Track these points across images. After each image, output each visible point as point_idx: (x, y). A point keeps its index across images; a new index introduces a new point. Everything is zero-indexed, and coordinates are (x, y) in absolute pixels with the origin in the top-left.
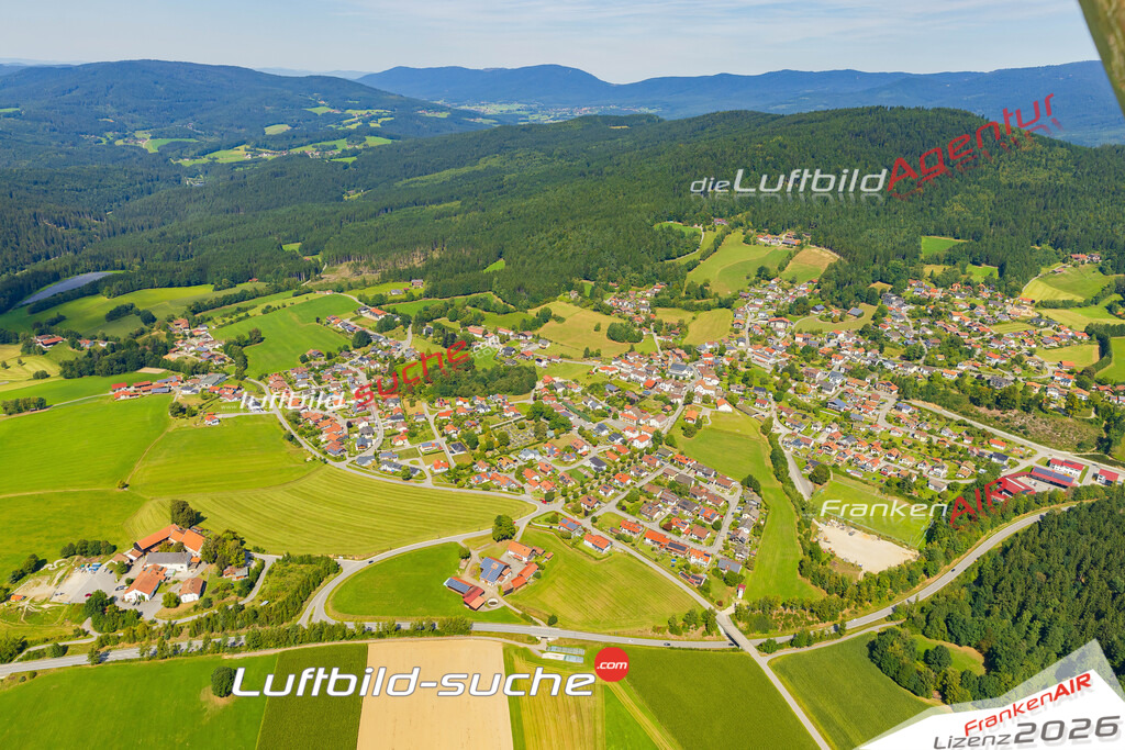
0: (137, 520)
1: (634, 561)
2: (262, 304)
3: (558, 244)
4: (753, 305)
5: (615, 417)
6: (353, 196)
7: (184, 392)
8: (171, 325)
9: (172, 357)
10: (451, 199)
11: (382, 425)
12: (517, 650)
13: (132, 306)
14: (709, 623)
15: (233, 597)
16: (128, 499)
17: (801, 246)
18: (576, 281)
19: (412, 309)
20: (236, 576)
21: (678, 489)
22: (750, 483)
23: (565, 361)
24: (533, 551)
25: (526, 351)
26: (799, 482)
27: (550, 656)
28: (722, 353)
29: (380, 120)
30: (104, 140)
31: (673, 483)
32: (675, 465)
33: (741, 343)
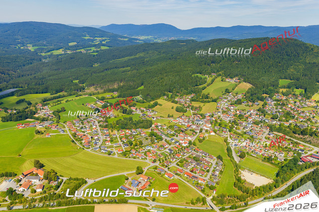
0: (23, 166)
1: (181, 181)
2: (65, 99)
3: (161, 81)
4: (223, 101)
5: (177, 136)
6: (96, 65)
7: (40, 127)
8: (37, 106)
9: (36, 116)
10: (127, 66)
11: (102, 138)
12: (142, 209)
13: (24, 99)
14: (204, 201)
15: (53, 190)
16: (21, 159)
17: (240, 82)
18: (166, 93)
19: (113, 101)
20: (54, 184)
21: (196, 159)
22: (219, 158)
23: (162, 118)
24: (148, 178)
25: (149, 115)
26: (235, 157)
27: (153, 210)
28: (212, 116)
29: (106, 41)
30: (17, 47)
31: (194, 157)
32: (195, 151)
33: (219, 114)
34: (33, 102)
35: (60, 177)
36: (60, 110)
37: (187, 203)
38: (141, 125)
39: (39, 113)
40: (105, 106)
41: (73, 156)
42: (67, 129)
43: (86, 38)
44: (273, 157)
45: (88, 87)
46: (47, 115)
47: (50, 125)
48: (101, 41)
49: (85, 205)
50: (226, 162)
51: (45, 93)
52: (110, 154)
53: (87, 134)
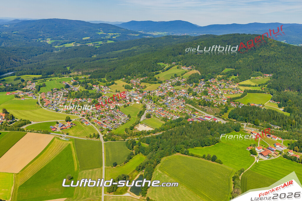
1: (92, 127)
2: (50, 79)
6: (95, 56)
7: (21, 94)
9: (24, 89)
11: (60, 102)
12: (57, 138)
13: (21, 78)
14: (98, 137)
15: (7, 124)
22: (129, 116)
23: (111, 93)
24: (72, 123)
25: (103, 90)
26: (143, 117)
27: (63, 139)
28: (149, 92)
29: (116, 36)
30: (38, 40)
31: (112, 115)
32: (116, 112)
33: (156, 91)
34: (26, 80)
35: (16, 119)
36: (42, 85)
37: (87, 137)
38: (92, 96)
39: (27, 87)
40: (75, 84)
42: (39, 97)
43: (100, 33)
44: (169, 118)
45: (74, 71)
46: (31, 88)
47: (29, 94)
48: (112, 36)
49: (22, 132)
50: (132, 119)
51: (39, 74)
52: (57, 111)
53: (51, 101)
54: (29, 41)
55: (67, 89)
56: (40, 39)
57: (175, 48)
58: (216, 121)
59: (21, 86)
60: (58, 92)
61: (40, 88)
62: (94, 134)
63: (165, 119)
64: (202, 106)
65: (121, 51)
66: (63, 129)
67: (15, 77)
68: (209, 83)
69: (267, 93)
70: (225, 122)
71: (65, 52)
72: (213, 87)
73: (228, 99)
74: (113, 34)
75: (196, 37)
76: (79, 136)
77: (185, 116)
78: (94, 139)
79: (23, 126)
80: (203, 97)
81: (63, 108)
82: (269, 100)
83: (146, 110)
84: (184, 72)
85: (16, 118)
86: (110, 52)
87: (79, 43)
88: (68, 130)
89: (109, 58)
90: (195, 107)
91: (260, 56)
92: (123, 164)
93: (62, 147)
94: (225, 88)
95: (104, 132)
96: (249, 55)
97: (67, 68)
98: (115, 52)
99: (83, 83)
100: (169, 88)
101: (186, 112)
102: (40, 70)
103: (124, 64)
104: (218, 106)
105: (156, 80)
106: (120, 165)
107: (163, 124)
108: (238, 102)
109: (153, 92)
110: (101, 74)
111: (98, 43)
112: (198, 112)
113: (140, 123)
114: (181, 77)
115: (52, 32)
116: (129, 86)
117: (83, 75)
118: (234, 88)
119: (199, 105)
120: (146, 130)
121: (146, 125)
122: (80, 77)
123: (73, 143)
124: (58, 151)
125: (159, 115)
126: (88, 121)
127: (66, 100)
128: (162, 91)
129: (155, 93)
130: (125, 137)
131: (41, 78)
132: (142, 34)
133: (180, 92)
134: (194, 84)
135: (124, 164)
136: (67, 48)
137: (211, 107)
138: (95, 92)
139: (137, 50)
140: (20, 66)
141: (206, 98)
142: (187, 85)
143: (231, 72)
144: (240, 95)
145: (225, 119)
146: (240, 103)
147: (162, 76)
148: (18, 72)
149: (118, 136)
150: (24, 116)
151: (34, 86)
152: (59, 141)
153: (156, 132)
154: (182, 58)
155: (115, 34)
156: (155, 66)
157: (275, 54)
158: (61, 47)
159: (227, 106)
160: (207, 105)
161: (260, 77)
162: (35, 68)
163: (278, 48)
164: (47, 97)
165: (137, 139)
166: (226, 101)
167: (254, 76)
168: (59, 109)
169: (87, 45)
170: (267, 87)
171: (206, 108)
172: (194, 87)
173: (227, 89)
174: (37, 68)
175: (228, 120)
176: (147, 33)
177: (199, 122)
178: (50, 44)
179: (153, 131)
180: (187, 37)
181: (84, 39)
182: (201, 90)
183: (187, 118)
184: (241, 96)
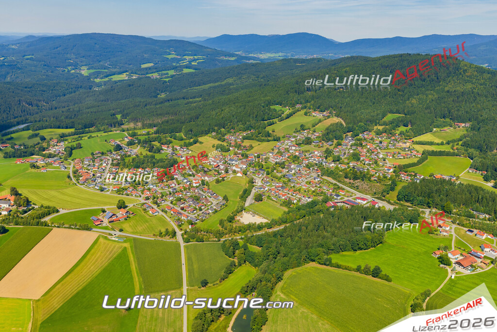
1: (163, 218)
2: (89, 135)
4: (289, 140)
5: (194, 176)
6: (163, 95)
7: (41, 162)
9: (45, 152)
12: (103, 236)
13: (39, 134)
14: (174, 234)
17: (329, 117)
18: (216, 128)
20: (22, 209)
21: (197, 199)
22: (225, 198)
24: (127, 212)
25: (180, 154)
26: (249, 200)
27: (113, 239)
28: (258, 157)
29: (197, 61)
30: (66, 70)
31: (196, 196)
32: (203, 192)
33: (271, 154)
34: (48, 138)
35: (33, 206)
36: (75, 146)
37: (154, 235)
38: (160, 164)
39: (50, 150)
40: (131, 144)
41: (60, 191)
42: (72, 166)
43: (170, 57)
44: (295, 202)
45: (129, 122)
46: (57, 152)
47: (54, 161)
48: (190, 62)
49: (43, 227)
50: (231, 203)
51: (70, 128)
52: (102, 190)
53: (91, 172)
54: (52, 72)
55: (118, 152)
56: (70, 67)
57: (300, 80)
58: (377, 206)
59: (40, 148)
60: (103, 157)
61: (71, 151)
62: (167, 230)
63: (288, 203)
64: (350, 179)
65: (207, 86)
66: (113, 221)
67: (30, 132)
68: (361, 139)
69: (462, 156)
70: (392, 207)
71: (112, 89)
72: (368, 147)
73: (395, 167)
74: (192, 57)
75: (334, 60)
76: (141, 233)
77: (322, 197)
78: (167, 239)
79: (44, 216)
80: (352, 164)
81: (112, 185)
82: (466, 169)
83: (254, 188)
84: (317, 121)
85: (34, 204)
86: (189, 89)
87: (136, 73)
88: (122, 223)
89: (186, 99)
90: (339, 181)
91: (448, 91)
92: (218, 282)
93: (113, 252)
94: (389, 147)
95: (183, 227)
96: (428, 90)
97: (117, 116)
98: (197, 88)
99: (145, 142)
100: (291, 150)
101: (324, 191)
102: (71, 120)
103: (213, 109)
104: (379, 180)
105: (269, 135)
106: (214, 285)
107: (285, 212)
108: (414, 172)
109: (264, 157)
110: (175, 125)
111: (167, 74)
112: (344, 189)
113: (245, 210)
114: (312, 129)
115: (90, 56)
116: (224, 146)
117: (144, 128)
118: (405, 148)
119: (346, 178)
120: (255, 223)
121: (255, 213)
122: (139, 132)
123: (131, 247)
124: (106, 260)
125: (277, 195)
126: (155, 207)
127: (117, 172)
128: (280, 153)
129: (269, 158)
130: (219, 235)
131: (74, 134)
132: (240, 58)
133: (311, 155)
134: (335, 141)
135: (220, 282)
136: (116, 82)
137: (366, 182)
138: (166, 158)
139: (233, 85)
140: (37, 113)
141: (356, 165)
142: (323, 144)
143: (399, 120)
144: (415, 160)
145: (392, 202)
146: (416, 174)
147: (279, 128)
148: (35, 123)
149: (207, 232)
150: (47, 199)
151: (61, 147)
152: (107, 242)
153: (273, 226)
154: (313, 98)
155: (196, 57)
156: (267, 110)
157: (474, 88)
158: (105, 81)
159: (394, 180)
160: (359, 179)
161: (449, 127)
162: (63, 117)
163: (479, 77)
164: (85, 166)
165: (240, 239)
166: (392, 170)
167: (438, 127)
168: (105, 187)
169: (149, 77)
170: (461, 145)
171: (358, 183)
172: (334, 147)
173: (393, 150)
174: (67, 117)
175: (397, 203)
176: (250, 55)
177: (347, 207)
178: (87, 76)
179: (267, 223)
180: (319, 61)
181: (144, 66)
182: (347, 152)
183: (326, 201)
184: (418, 161)
